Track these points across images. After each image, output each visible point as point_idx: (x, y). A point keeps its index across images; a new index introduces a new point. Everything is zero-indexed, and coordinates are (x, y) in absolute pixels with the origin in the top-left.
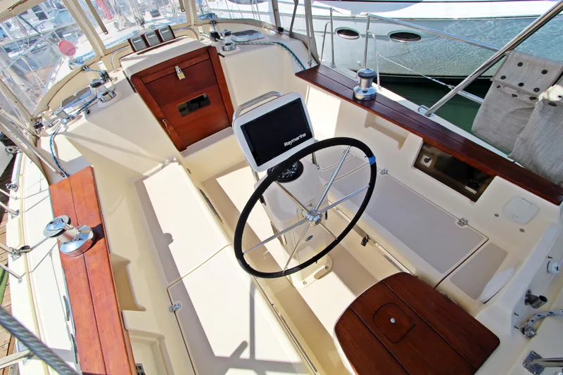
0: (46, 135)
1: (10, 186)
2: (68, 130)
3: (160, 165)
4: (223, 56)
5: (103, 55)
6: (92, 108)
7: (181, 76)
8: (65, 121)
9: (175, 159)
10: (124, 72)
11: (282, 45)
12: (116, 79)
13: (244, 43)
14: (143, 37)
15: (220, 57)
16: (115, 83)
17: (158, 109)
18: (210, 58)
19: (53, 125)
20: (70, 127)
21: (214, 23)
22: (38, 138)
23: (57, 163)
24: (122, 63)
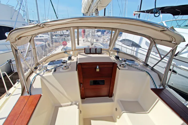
0: (36, 73)
1: (18, 81)
2: (43, 76)
3: (70, 103)
4: (119, 69)
5: (74, 49)
6: (57, 70)
7: (98, 70)
8: (45, 71)
9: (77, 104)
10: (77, 58)
11: (148, 73)
12: (73, 60)
13: (129, 65)
14: (90, 49)
15: (117, 68)
16: (72, 62)
17: (82, 79)
18: (113, 67)
19: (40, 70)
20: (45, 74)
21: (118, 52)
22: (33, 72)
23: (30, 87)
24: (78, 55)
